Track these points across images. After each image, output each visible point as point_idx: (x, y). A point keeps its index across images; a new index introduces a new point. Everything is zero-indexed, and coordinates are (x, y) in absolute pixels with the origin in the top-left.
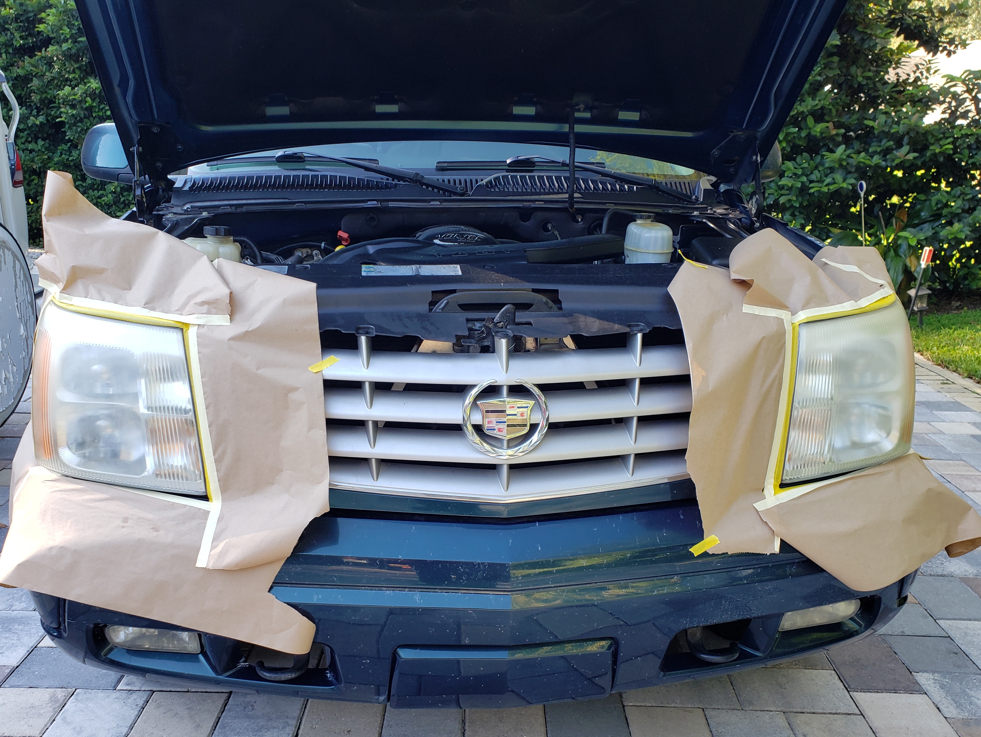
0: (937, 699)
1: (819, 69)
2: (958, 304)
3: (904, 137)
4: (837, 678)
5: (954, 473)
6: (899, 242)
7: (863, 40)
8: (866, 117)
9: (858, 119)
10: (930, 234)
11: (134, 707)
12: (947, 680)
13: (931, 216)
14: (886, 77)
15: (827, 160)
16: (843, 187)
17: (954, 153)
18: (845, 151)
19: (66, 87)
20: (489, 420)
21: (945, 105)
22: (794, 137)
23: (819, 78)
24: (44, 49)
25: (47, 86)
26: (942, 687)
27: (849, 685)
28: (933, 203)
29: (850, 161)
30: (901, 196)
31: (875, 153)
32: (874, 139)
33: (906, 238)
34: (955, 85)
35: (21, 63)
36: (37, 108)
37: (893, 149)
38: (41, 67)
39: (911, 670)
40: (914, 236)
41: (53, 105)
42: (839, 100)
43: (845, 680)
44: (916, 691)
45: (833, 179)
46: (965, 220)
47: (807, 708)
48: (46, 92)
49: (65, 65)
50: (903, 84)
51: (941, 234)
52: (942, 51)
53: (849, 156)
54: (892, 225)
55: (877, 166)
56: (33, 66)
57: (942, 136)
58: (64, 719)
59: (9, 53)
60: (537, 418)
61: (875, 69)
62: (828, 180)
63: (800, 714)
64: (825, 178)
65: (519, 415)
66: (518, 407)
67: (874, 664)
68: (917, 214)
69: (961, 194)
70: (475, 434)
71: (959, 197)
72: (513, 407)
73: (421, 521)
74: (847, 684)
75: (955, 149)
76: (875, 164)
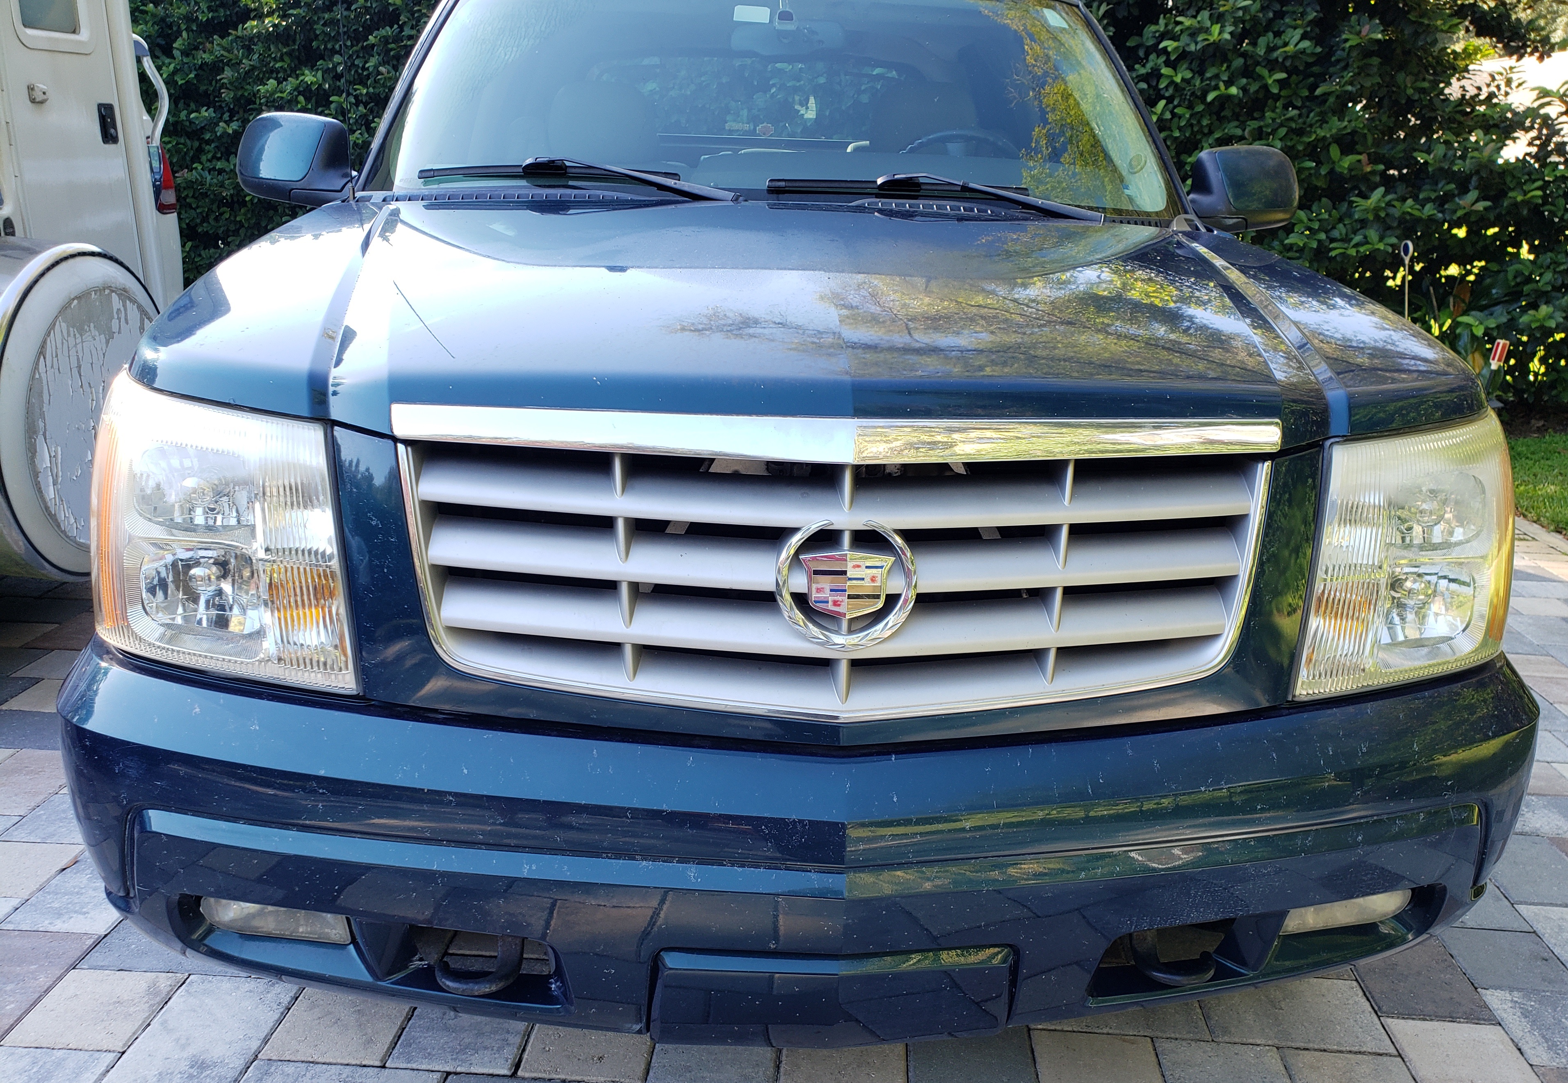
0: (1517, 1034)
1: (1351, 74)
2: (1541, 423)
3: (1471, 177)
4: (1360, 993)
5: (1537, 674)
6: (1458, 331)
7: (1416, 34)
8: (1417, 147)
9: (1404, 150)
10: (1504, 319)
11: (275, 1007)
12: (1532, 1003)
13: (1506, 295)
14: (1447, 91)
15: (1357, 209)
16: (1379, 249)
17: (1545, 203)
18: (1384, 196)
19: (271, 81)
20: (819, 586)
21: (1534, 133)
22: (1310, 174)
23: (1349, 88)
24: (240, 26)
25: (244, 79)
26: (1525, 1014)
27: (1379, 1007)
28: (1510, 276)
29: (1391, 210)
30: (1461, 263)
31: (1428, 200)
32: (1427, 181)
33: (1469, 326)
34: (1549, 104)
35: (208, 45)
36: (230, 110)
37: (1454, 196)
38: (236, 52)
39: (1476, 985)
40: (1481, 323)
41: (251, 106)
42: (1378, 123)
43: (1373, 997)
44: (1484, 1020)
45: (1365, 237)
46: (1557, 303)
47: (1314, 1042)
48: (242, 88)
49: (270, 50)
50: (1471, 102)
51: (1521, 320)
52: (1532, 54)
53: (1389, 204)
54: (1448, 307)
55: (1431, 219)
56: (225, 49)
57: (1527, 177)
58: (164, 1023)
59: (192, 31)
60: (896, 585)
61: (1431, 78)
62: (1358, 238)
63: (1302, 1052)
64: (1353, 236)
65: (868, 579)
66: (867, 567)
67: (1419, 973)
68: (1487, 293)
69: (1551, 264)
70: (794, 607)
71: (1548, 267)
72: (859, 566)
73: (703, 747)
74: (1376, 1003)
75: (1545, 197)
76: (1429, 216)
